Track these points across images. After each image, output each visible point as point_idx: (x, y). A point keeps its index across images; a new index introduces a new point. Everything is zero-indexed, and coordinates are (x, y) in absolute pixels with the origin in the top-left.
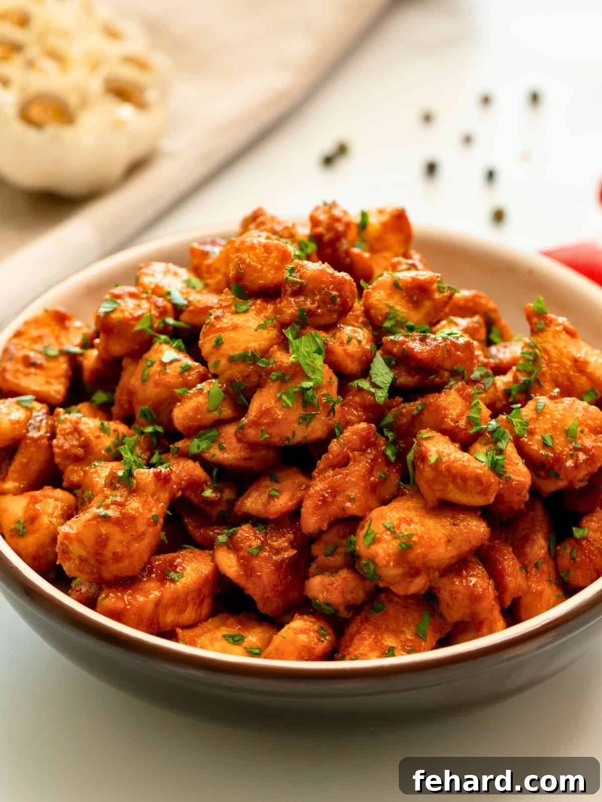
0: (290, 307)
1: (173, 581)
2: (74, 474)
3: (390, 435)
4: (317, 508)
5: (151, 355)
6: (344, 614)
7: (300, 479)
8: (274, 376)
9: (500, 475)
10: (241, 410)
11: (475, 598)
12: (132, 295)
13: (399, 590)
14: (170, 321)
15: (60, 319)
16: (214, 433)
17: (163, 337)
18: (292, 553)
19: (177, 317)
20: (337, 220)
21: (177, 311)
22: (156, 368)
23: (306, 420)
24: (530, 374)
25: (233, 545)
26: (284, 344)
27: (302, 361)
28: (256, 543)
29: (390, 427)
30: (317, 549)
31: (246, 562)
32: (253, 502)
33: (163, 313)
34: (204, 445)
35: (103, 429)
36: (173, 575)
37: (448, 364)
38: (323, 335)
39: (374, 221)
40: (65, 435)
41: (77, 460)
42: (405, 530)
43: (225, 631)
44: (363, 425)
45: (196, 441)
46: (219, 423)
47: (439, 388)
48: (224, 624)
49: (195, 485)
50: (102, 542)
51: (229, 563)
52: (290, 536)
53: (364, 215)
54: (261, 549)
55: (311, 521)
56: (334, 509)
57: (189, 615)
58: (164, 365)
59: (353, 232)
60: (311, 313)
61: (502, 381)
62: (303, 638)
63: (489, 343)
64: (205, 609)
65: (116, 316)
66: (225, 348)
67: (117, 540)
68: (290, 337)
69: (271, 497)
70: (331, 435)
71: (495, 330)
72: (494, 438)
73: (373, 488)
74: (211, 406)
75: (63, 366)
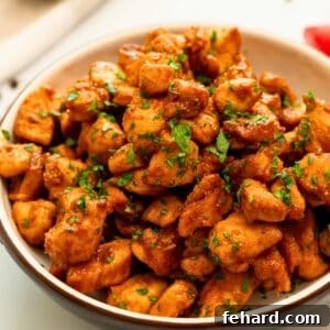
0: (172, 108)
1: (108, 263)
2: (55, 193)
3: (227, 178)
4: (187, 224)
5: (97, 125)
6: (203, 280)
7: (179, 204)
8: (163, 148)
9: (288, 205)
10: (146, 164)
11: (274, 272)
12: (86, 89)
13: (232, 269)
14: (107, 103)
15: (49, 94)
16: (130, 176)
17: (104, 114)
18: (174, 246)
19: (111, 101)
20: (199, 39)
21: (112, 96)
22: (99, 133)
23: (180, 174)
24: (305, 136)
25: (141, 241)
26: (168, 129)
27: (178, 142)
28: (154, 241)
29: (228, 174)
30: (187, 243)
31: (148, 251)
32: (152, 215)
33: (103, 98)
34: (125, 182)
35: (71, 168)
36: (108, 259)
37: (260, 139)
38: (190, 123)
39: (221, 37)
40: (50, 170)
41: (57, 185)
42: (236, 239)
43: (138, 286)
44: (213, 176)
45: (121, 180)
46: (134, 170)
47: (254, 152)
48: (137, 282)
49: (121, 205)
50: (69, 244)
51: (139, 252)
52: (173, 236)
53: (214, 34)
54: (156, 244)
55: (183, 231)
56: (197, 224)
57: (118, 279)
58: (104, 133)
59: (208, 46)
60: (184, 111)
61: (290, 136)
62: (179, 297)
63: (283, 106)
64: (127, 274)
65: (77, 102)
66: (136, 130)
67: (77, 243)
68: (172, 126)
69: (162, 214)
70: (195, 182)
71: (286, 98)
72: (285, 182)
73: (218, 210)
74: (129, 161)
75: (50, 122)
